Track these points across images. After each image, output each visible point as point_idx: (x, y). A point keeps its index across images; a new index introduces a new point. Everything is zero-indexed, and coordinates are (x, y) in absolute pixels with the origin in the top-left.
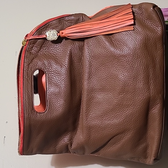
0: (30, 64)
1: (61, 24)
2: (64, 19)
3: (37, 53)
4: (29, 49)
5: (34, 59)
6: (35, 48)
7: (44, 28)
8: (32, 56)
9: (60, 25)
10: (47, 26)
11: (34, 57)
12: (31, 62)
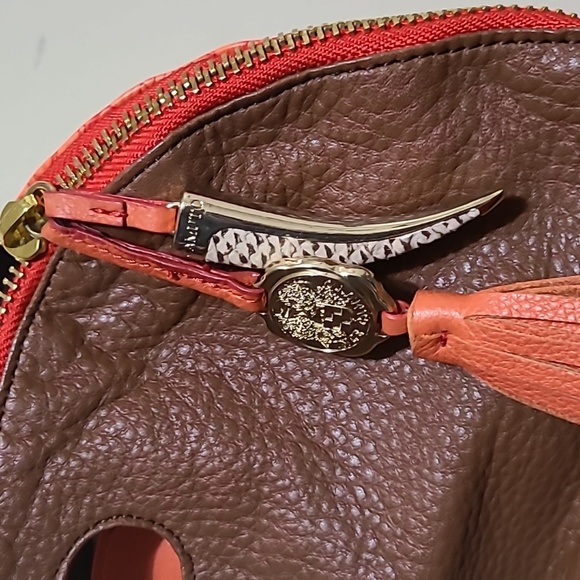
0: (49, 455)
1: (443, 105)
2: (487, 60)
3: (140, 348)
4: (65, 297)
5: (96, 407)
6: (128, 296)
7: (249, 124)
8: (86, 377)
9: (435, 123)
10: (286, 107)
11: (102, 393)
12: (63, 441)
